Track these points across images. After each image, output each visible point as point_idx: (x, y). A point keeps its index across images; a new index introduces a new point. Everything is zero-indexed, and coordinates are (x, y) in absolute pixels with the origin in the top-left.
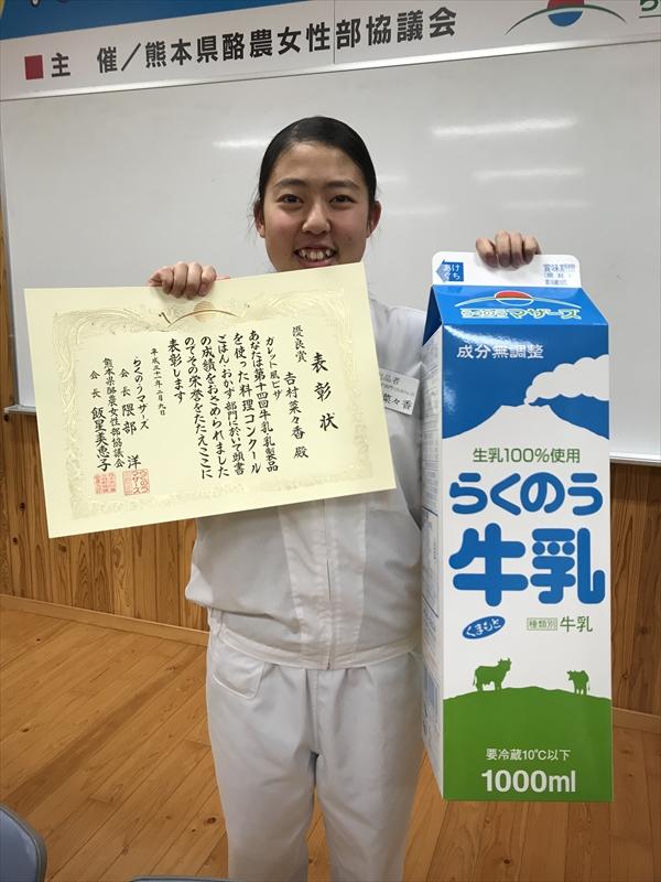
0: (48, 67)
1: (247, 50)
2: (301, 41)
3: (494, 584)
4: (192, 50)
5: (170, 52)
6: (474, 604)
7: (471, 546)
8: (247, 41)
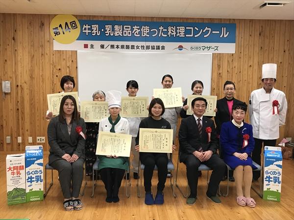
0: (89, 46)
1: (130, 48)
2: (140, 48)
3: (269, 181)
4: (120, 47)
5: (115, 47)
6: (267, 182)
7: (267, 177)
8: (130, 47)
